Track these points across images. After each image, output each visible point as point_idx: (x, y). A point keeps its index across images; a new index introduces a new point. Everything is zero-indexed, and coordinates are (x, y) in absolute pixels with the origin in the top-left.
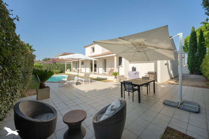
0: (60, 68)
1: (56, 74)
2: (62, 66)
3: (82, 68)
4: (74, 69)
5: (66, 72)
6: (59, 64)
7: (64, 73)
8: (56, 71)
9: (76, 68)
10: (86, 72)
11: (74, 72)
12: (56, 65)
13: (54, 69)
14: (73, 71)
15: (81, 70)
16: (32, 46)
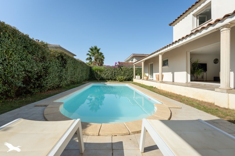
0: (127, 73)
1: (120, 81)
2: (130, 71)
3: (163, 73)
4: (147, 74)
5: (135, 80)
6: (126, 68)
7: (132, 82)
8: (120, 77)
9: (151, 74)
10: (175, 81)
11: (147, 79)
12: (122, 70)
13: (120, 75)
14: (145, 78)
15: (162, 76)
16: (100, 49)
